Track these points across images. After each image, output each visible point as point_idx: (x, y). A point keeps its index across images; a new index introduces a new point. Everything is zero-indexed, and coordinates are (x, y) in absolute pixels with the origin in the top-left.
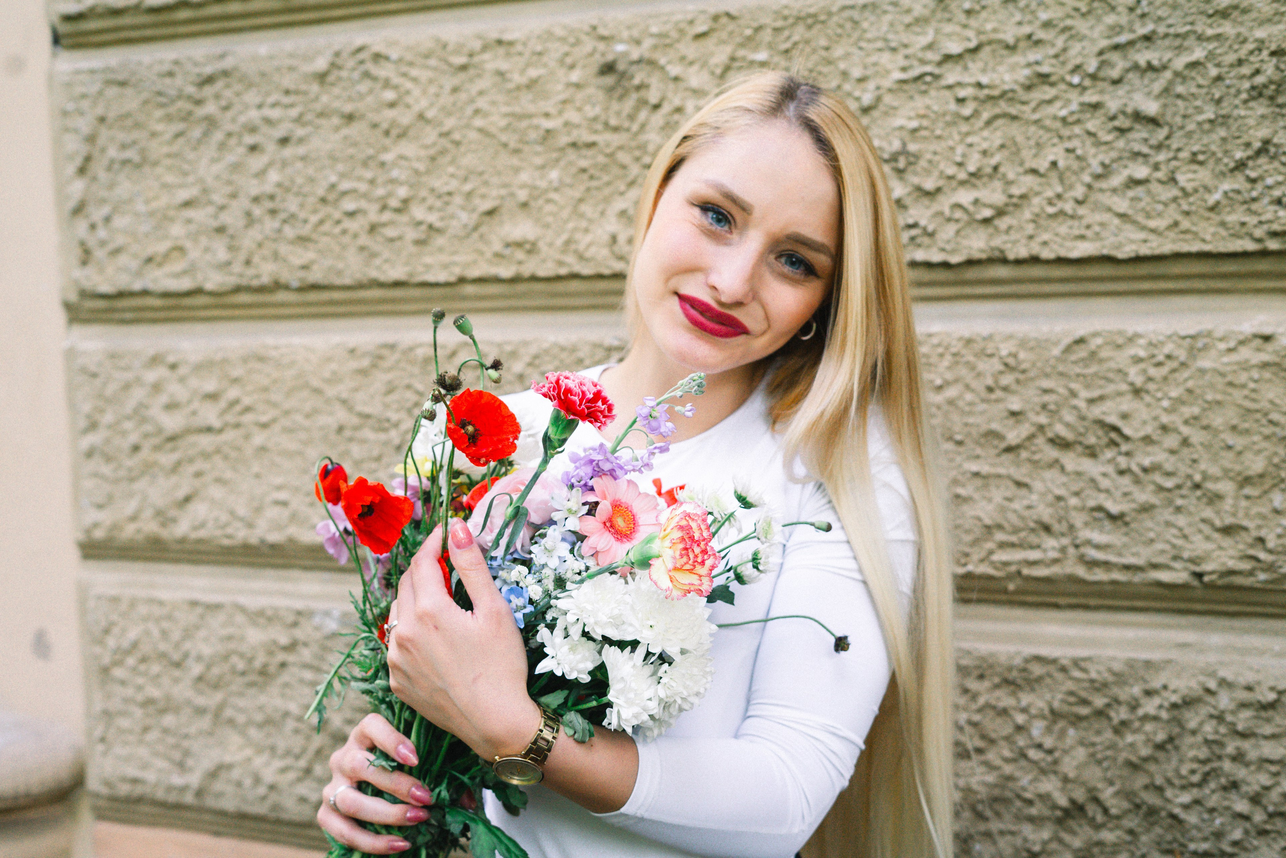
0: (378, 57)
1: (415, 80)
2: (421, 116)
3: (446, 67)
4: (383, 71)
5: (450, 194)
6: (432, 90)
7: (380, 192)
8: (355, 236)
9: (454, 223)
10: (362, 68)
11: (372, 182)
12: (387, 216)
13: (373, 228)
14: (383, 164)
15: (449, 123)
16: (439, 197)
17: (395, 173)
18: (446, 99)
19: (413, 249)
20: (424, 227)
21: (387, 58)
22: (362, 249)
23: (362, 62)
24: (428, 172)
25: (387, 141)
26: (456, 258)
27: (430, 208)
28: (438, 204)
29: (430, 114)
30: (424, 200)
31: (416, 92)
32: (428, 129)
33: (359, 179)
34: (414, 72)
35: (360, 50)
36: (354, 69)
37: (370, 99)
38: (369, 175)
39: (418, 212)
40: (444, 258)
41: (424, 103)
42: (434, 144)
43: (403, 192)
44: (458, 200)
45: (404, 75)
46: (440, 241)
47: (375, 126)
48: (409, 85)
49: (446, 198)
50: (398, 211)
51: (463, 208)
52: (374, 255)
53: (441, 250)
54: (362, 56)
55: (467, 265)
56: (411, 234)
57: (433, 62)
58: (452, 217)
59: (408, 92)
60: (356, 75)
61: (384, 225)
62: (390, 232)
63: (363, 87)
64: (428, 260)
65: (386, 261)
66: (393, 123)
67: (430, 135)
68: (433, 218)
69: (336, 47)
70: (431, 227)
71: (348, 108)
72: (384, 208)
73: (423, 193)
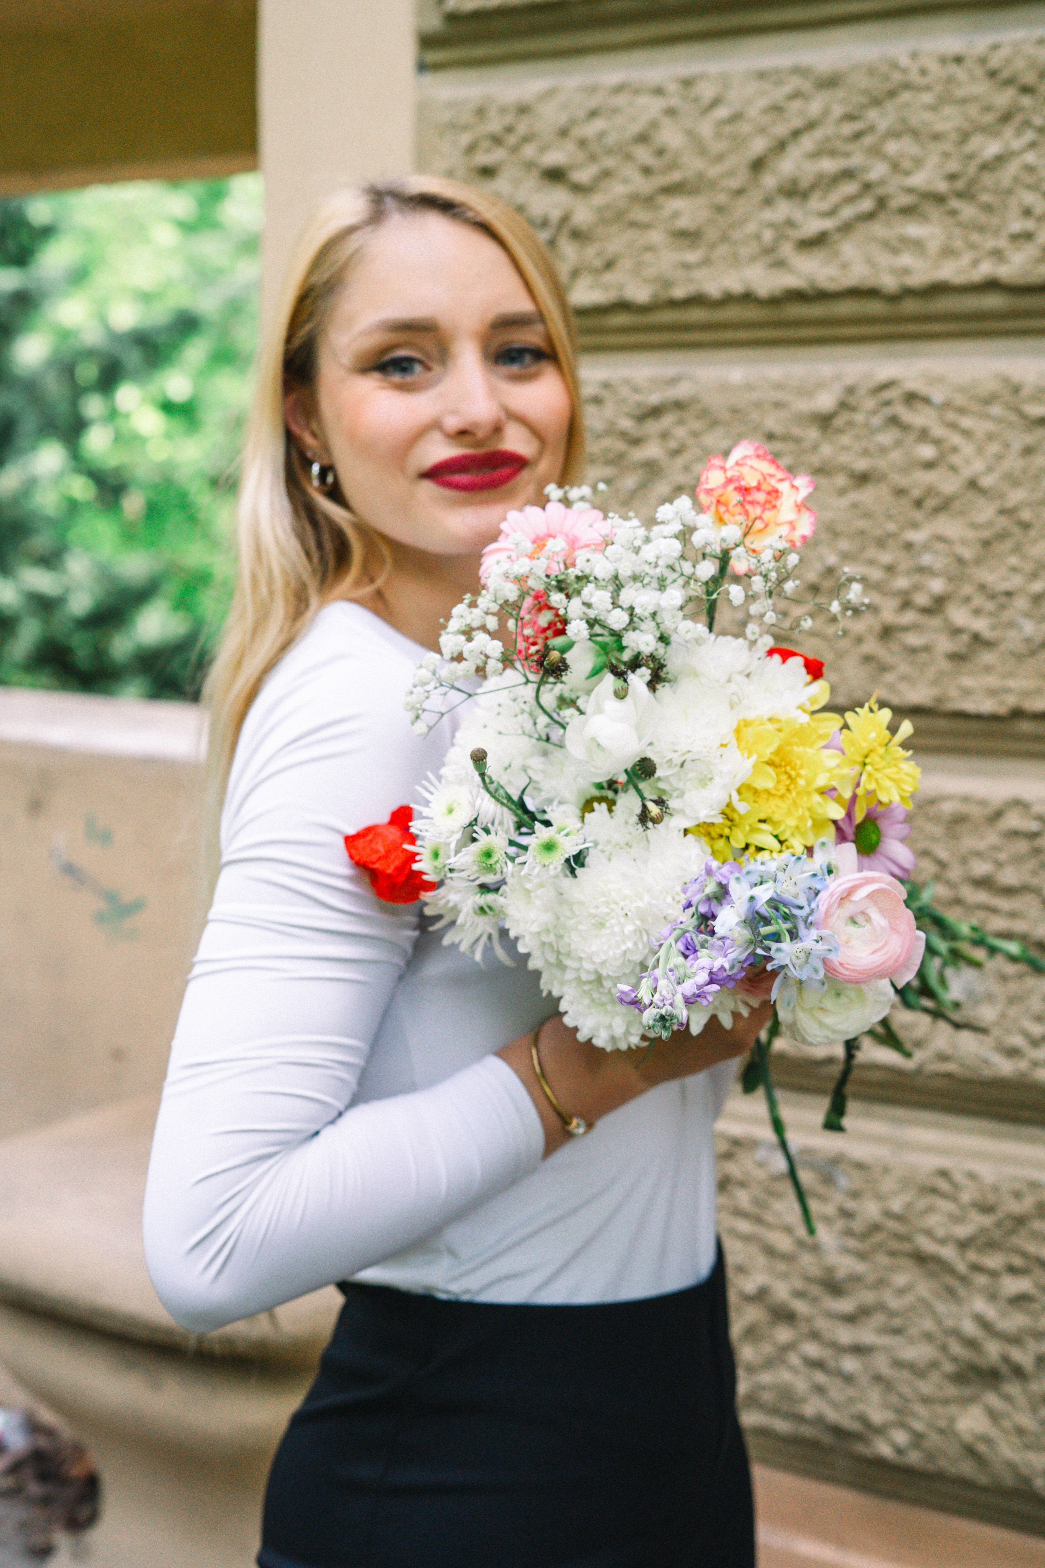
0: (912, 398)
1: (967, 433)
2: (973, 484)
3: (1013, 417)
4: (918, 418)
5: (1009, 594)
6: (994, 448)
7: (902, 583)
8: (859, 640)
9: (1012, 634)
10: (888, 411)
11: (890, 569)
12: (909, 617)
13: (887, 633)
14: (909, 546)
15: (1016, 496)
16: (992, 596)
17: (927, 559)
18: (1013, 462)
19: (945, 665)
20: (965, 638)
21: (926, 400)
22: (868, 659)
23: (888, 403)
24: (978, 561)
25: (918, 515)
26: (1011, 683)
27: (977, 612)
28: (990, 606)
29: (986, 481)
30: (967, 600)
31: (968, 449)
32: (981, 502)
33: (871, 562)
34: (966, 422)
35: (886, 386)
36: (874, 412)
37: (896, 456)
38: (886, 558)
39: (959, 615)
40: (992, 681)
41: (978, 466)
42: (990, 524)
43: (937, 586)
44: (1021, 603)
45: (953, 426)
46: (988, 657)
47: (900, 492)
48: (956, 439)
49: (1003, 600)
50: (927, 611)
51: (1027, 615)
52: (884, 668)
53: (988, 669)
54: (887, 395)
55: (1027, 694)
56: (944, 644)
57: (996, 410)
58: (1011, 625)
59: (955, 450)
60: (877, 421)
61: (905, 629)
62: (913, 639)
63: (886, 438)
64: (968, 682)
65: (903, 678)
66: (930, 491)
67: (985, 512)
68: (981, 625)
69: (849, 381)
70: (976, 638)
71: (861, 465)
72: (906, 605)
73: (967, 589)
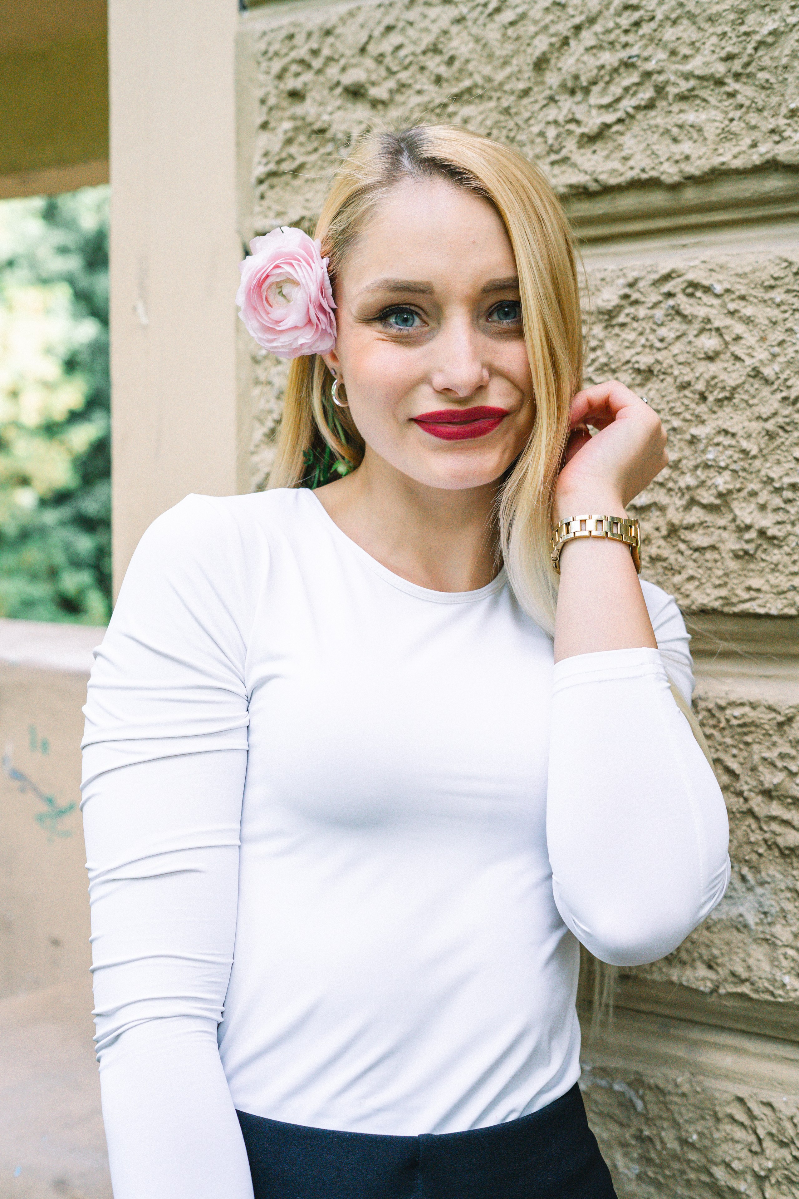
0: (694, 288)
1: (748, 321)
2: (756, 373)
4: (702, 308)
7: (687, 480)
10: (670, 303)
12: (696, 515)
13: (673, 531)
14: (693, 441)
16: (778, 490)
17: (712, 454)
19: (734, 564)
20: (752, 534)
21: (707, 290)
23: (670, 295)
24: (763, 455)
25: (702, 409)
27: (763, 507)
28: (777, 501)
29: (768, 372)
30: (753, 494)
31: (750, 339)
32: (766, 391)
34: (748, 311)
35: (667, 277)
36: (656, 305)
37: (676, 348)
39: (744, 512)
40: (781, 580)
41: (762, 355)
42: (775, 414)
43: (723, 482)
45: (733, 313)
46: (776, 555)
47: (685, 386)
48: (739, 328)
49: (789, 494)
50: (712, 508)
53: (776, 568)
54: (667, 287)
56: (732, 543)
57: (778, 295)
59: (738, 338)
60: (659, 314)
61: (690, 528)
62: (699, 539)
63: (670, 331)
64: (756, 580)
65: (691, 578)
66: (712, 383)
68: (766, 521)
69: (631, 276)
70: (762, 533)
71: (645, 360)
72: (693, 502)
